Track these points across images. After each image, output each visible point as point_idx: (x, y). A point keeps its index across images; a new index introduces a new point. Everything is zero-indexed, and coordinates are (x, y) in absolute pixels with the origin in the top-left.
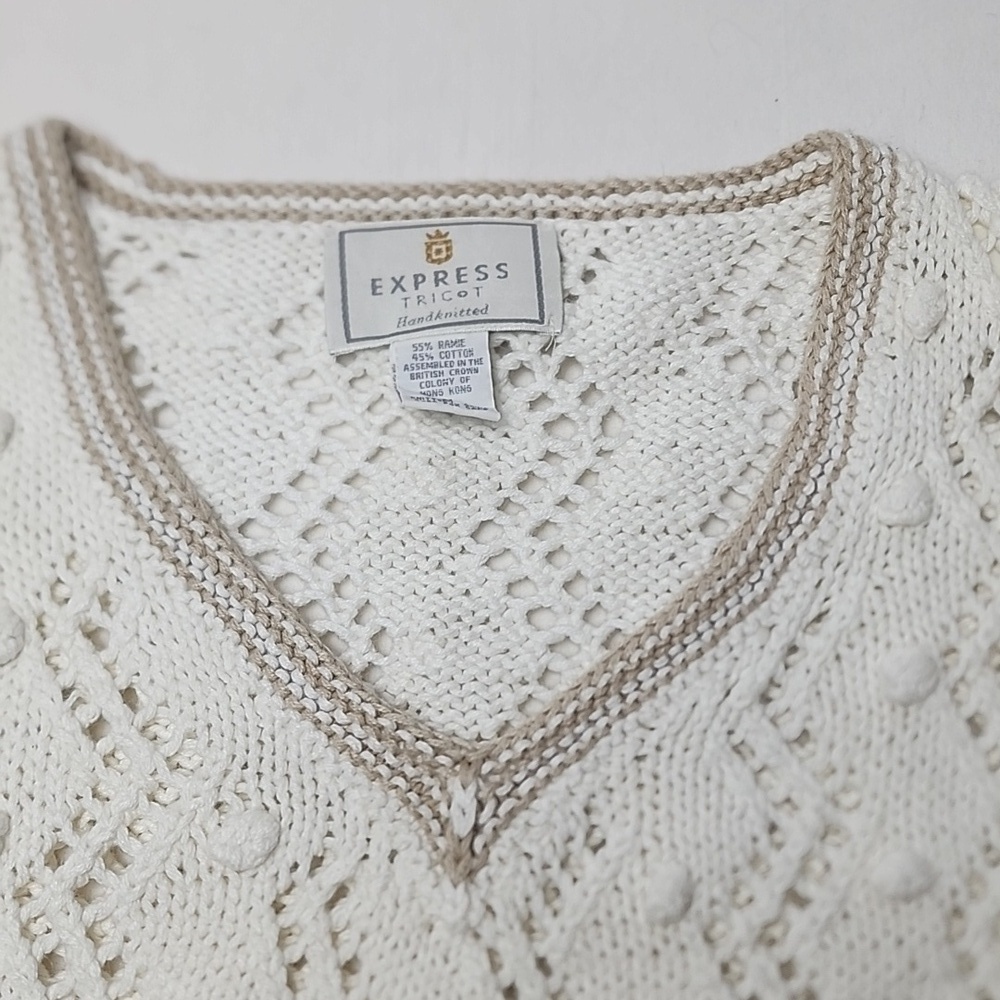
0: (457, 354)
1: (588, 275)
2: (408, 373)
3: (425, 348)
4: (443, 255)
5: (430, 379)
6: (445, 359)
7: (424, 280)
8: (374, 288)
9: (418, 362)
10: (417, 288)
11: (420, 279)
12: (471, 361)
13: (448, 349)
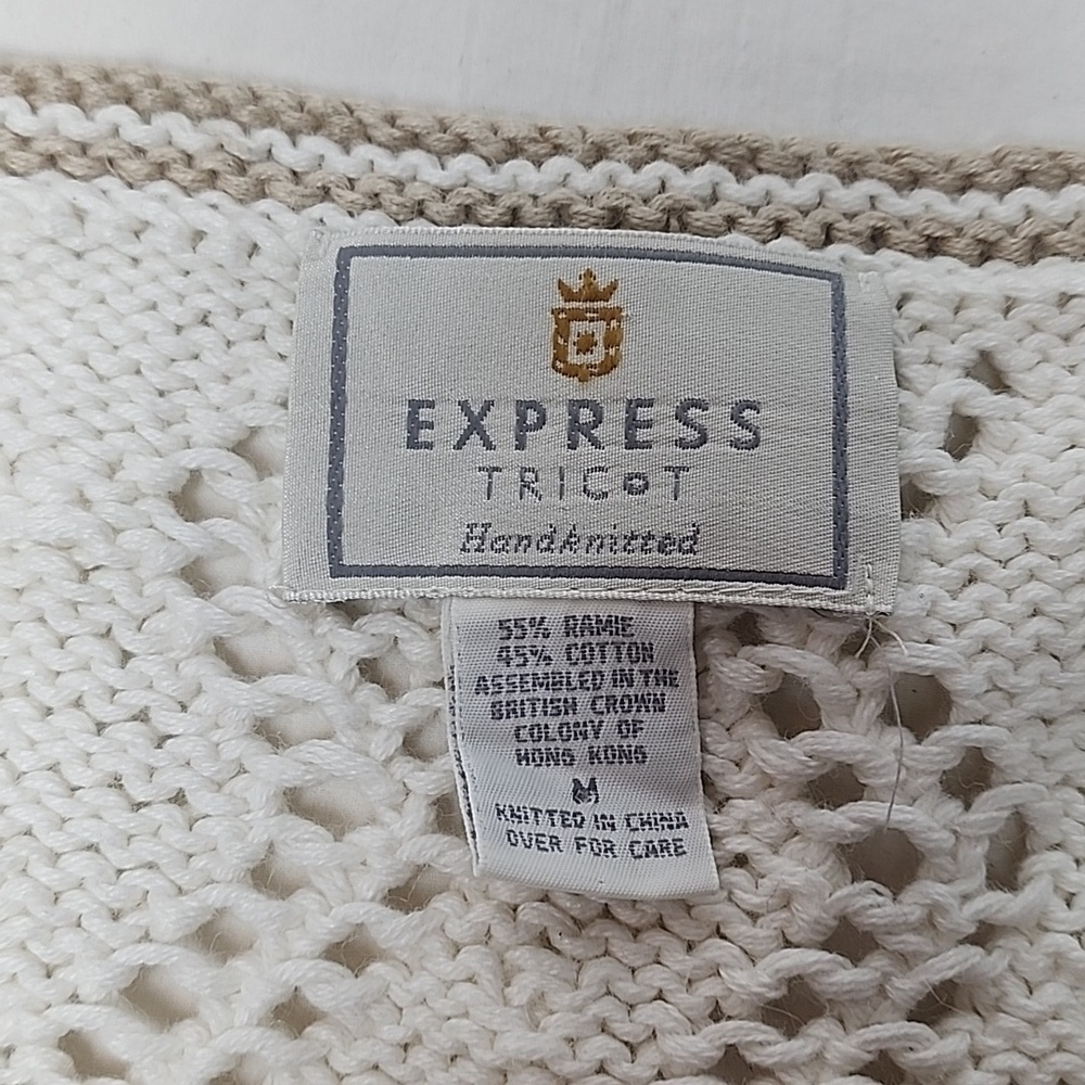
0: (610, 651)
1: (963, 434)
2: (485, 700)
3: (530, 632)
4: (597, 356)
5: (541, 720)
6: (581, 666)
7: (542, 422)
8: (415, 425)
9: (513, 670)
10: (521, 446)
11: (532, 416)
12: (646, 674)
13: (588, 638)
